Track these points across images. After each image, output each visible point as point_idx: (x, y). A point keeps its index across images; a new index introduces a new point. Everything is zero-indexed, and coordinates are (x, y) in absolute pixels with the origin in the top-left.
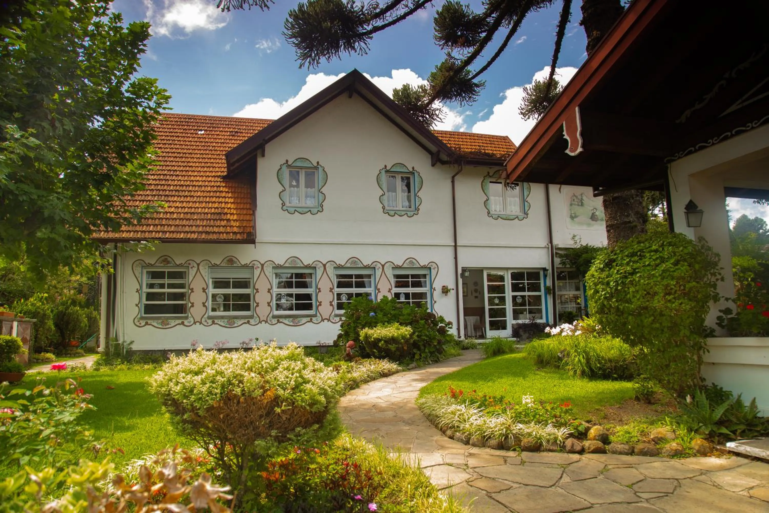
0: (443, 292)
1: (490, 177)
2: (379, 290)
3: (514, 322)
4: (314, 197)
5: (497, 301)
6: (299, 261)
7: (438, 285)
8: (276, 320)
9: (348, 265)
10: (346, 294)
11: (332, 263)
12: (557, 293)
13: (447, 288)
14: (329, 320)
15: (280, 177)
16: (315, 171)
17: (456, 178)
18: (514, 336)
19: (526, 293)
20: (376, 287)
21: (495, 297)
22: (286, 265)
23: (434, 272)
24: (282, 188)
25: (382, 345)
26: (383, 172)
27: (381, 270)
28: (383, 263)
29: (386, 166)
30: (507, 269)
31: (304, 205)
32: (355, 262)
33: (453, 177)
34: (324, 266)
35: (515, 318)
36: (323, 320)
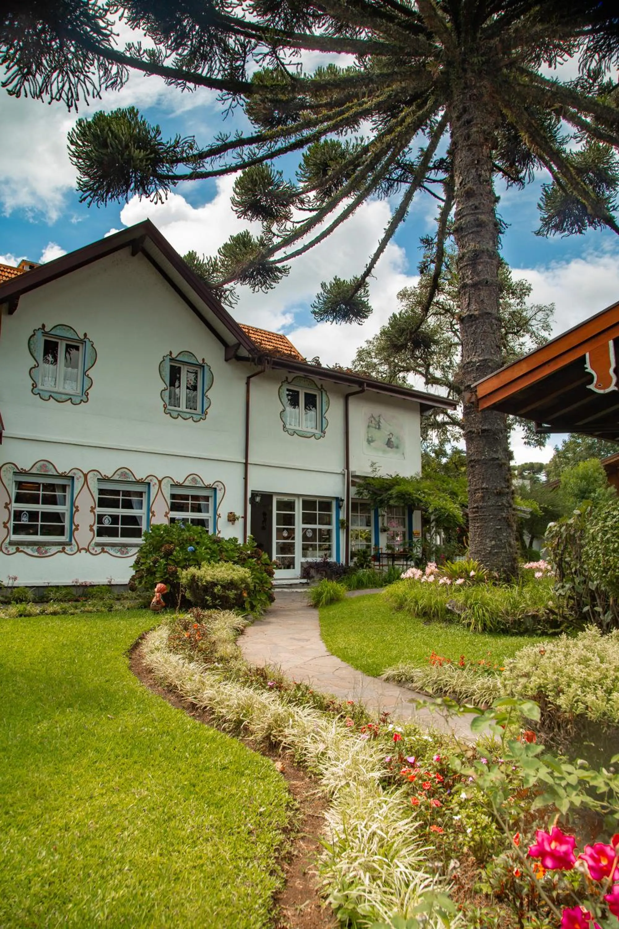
0: (229, 520)
1: (289, 383)
2: (153, 513)
3: (303, 560)
4: (76, 381)
5: (285, 534)
6: (51, 466)
7: (223, 511)
8: (14, 548)
9: (116, 477)
10: (110, 516)
11: (96, 473)
12: (351, 527)
13: (234, 515)
14: (87, 550)
15: (32, 347)
16: (80, 345)
17: (252, 379)
18: (303, 577)
19: (317, 526)
20: (149, 509)
21: (284, 529)
22: (32, 471)
23: (219, 494)
24: (33, 363)
25: (219, 591)
26: (167, 359)
27: (157, 487)
28: (160, 479)
29: (171, 353)
30: (298, 496)
31: (61, 390)
32: (124, 474)
33: (249, 378)
34: (86, 476)
35: (304, 555)
36: (79, 550)
